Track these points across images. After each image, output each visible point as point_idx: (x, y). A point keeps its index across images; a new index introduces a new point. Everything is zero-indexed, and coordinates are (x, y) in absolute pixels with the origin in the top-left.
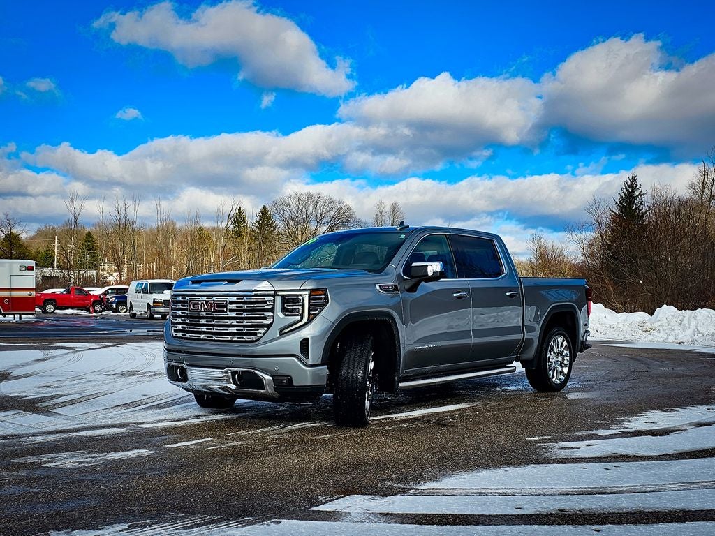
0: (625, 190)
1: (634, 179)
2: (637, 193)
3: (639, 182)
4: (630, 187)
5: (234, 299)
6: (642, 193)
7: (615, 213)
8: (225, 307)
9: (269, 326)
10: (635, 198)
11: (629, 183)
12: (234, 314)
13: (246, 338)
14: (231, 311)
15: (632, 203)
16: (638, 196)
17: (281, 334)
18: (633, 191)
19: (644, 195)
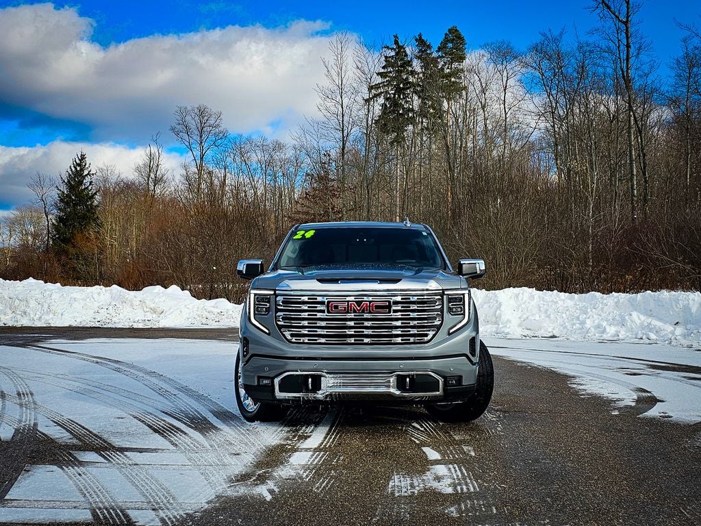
0: (73, 169)
1: (83, 158)
2: (86, 172)
3: (88, 161)
4: (79, 165)
5: (399, 299)
6: (91, 173)
7: (63, 192)
8: (389, 307)
9: (438, 327)
10: (84, 177)
11: (78, 162)
12: (399, 315)
13: (412, 339)
14: (395, 311)
15: (81, 183)
16: (86, 175)
17: (449, 334)
18: (82, 170)
19: (93, 174)
